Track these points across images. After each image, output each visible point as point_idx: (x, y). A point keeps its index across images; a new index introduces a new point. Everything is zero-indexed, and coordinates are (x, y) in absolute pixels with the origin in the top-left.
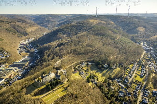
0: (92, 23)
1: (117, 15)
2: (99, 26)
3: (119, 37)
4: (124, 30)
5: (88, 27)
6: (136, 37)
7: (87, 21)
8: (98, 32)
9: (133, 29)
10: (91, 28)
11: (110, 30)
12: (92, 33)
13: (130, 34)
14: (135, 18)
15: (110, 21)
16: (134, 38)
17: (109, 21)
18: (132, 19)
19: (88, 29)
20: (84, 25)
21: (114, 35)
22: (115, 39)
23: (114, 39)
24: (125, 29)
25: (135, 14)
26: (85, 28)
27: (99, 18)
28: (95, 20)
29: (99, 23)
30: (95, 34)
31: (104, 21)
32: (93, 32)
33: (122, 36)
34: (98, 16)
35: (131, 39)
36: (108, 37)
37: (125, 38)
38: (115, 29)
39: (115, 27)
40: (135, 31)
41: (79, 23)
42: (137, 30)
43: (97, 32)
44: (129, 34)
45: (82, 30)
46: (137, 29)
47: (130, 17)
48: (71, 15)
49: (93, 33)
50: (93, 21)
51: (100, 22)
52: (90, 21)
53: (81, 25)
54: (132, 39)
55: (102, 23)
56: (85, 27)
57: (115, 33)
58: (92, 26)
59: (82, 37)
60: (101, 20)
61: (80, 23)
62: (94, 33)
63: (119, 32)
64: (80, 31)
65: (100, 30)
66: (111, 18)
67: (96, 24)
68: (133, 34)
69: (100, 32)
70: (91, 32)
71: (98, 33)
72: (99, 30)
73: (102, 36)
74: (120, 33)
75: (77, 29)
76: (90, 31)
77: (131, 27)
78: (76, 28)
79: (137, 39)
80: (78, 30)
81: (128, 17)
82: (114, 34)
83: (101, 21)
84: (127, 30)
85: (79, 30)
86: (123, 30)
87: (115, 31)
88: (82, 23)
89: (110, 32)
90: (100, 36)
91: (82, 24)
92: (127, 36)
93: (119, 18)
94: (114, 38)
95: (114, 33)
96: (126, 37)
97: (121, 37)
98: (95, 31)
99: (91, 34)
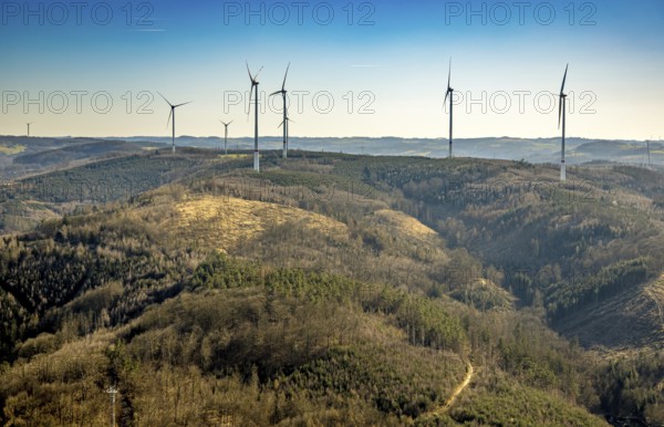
0: (202, 229)
1: (458, 153)
2: (267, 269)
3: (472, 385)
4: (524, 299)
5: (152, 275)
6: (644, 371)
7: (144, 211)
8: (247, 328)
9: (608, 291)
10: (175, 291)
11: (370, 306)
12: (171, 342)
13: (586, 346)
14: (624, 184)
15: (394, 207)
16: (625, 392)
17: (384, 212)
18: (599, 193)
19: (142, 296)
20: (109, 253)
21: (412, 361)
22: (423, 406)
23: (413, 413)
24: (539, 294)
25: (634, 143)
26: (116, 287)
27: (278, 180)
28: (233, 201)
29: (274, 235)
30: (206, 352)
31: (324, 210)
32: (184, 331)
33: (501, 374)
34: (270, 157)
35: (596, 399)
36: (344, 388)
37: (536, 394)
38: (433, 294)
39: (432, 277)
40: (629, 310)
41: (59, 238)
42: (652, 304)
43: (226, 337)
44: (578, 349)
45: (77, 309)
46: (648, 290)
47: (586, 176)
48: (19, 149)
49: (178, 352)
50: (213, 213)
51: (280, 222)
52: (179, 208)
53: (71, 258)
54: (604, 400)
55: (302, 234)
56: (113, 274)
57: (430, 339)
58: (194, 263)
59: (46, 399)
60: (302, 206)
61: (64, 231)
62: (192, 341)
63: (466, 324)
64: (50, 326)
65: (268, 308)
66: (400, 186)
67: (241, 247)
68: (614, 342)
69: (261, 334)
70: (159, 333)
71: (235, 346)
72: (249, 314)
73: (288, 371)
74: (485, 340)
75: (22, 298)
76: (155, 324)
77: (595, 269)
78: (15, 291)
79: (651, 401)
80: (31, 310)
81: (563, 177)
82: (417, 351)
83: (301, 214)
84: (553, 306)
85: (51, 304)
86: (519, 306)
87: (430, 321)
88: (87, 228)
89: (376, 329)
90: (262, 380)
91: (93, 241)
92: (559, 370)
93: (482, 179)
94: (417, 398)
95: (414, 339)
96: (544, 383)
97: (491, 388)
98: (207, 323)
99: (158, 355)
